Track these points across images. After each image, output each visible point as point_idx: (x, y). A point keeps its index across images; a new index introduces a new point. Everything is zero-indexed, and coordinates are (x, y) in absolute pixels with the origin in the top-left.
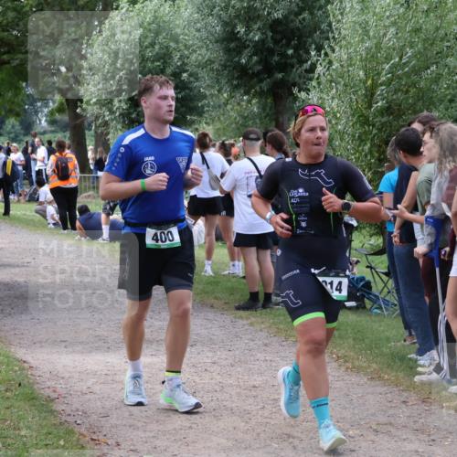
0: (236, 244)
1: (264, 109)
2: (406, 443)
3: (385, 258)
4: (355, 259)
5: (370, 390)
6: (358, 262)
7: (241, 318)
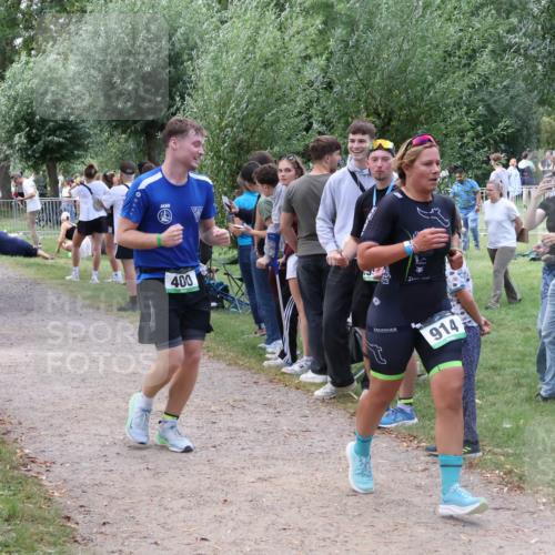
0: (118, 256)
1: (138, 145)
2: (257, 416)
3: (238, 267)
4: (215, 268)
5: (228, 374)
6: (217, 270)
7: (122, 317)
